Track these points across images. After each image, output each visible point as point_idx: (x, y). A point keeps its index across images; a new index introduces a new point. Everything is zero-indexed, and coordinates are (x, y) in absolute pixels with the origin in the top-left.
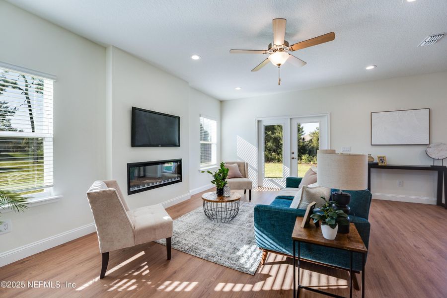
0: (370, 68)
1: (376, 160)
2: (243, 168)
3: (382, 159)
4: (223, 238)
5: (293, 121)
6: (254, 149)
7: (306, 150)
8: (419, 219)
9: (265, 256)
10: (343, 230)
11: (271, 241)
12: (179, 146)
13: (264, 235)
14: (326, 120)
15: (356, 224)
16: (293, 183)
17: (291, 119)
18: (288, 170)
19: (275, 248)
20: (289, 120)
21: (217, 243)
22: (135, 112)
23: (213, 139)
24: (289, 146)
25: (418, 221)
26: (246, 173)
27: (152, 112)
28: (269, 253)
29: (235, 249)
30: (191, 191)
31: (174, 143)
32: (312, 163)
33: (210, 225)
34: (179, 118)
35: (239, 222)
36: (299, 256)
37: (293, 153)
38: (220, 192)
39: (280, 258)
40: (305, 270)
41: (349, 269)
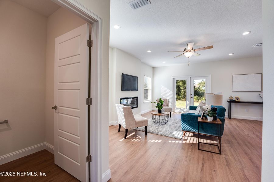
0: (231, 54)
1: (234, 99)
2: (166, 102)
3: (237, 98)
4: (165, 129)
5: (191, 78)
6: (171, 92)
7: (198, 94)
8: (253, 126)
9: (185, 134)
10: (215, 119)
11: (188, 127)
12: (137, 90)
13: (185, 124)
14: (209, 78)
15: (220, 119)
16: (193, 108)
17: (190, 77)
18: (188, 103)
19: (189, 129)
20: (189, 78)
21: (163, 130)
22: (123, 76)
23: (149, 87)
24: (189, 92)
25: (252, 127)
26: (168, 104)
27: (128, 75)
28: (186, 133)
29: (171, 132)
30: (141, 112)
31: (135, 89)
32: (200, 101)
33: (156, 125)
34: (137, 77)
35: (169, 125)
36: (199, 132)
37: (191, 95)
38: (160, 111)
39: (191, 134)
40: (201, 139)
41: (217, 136)
